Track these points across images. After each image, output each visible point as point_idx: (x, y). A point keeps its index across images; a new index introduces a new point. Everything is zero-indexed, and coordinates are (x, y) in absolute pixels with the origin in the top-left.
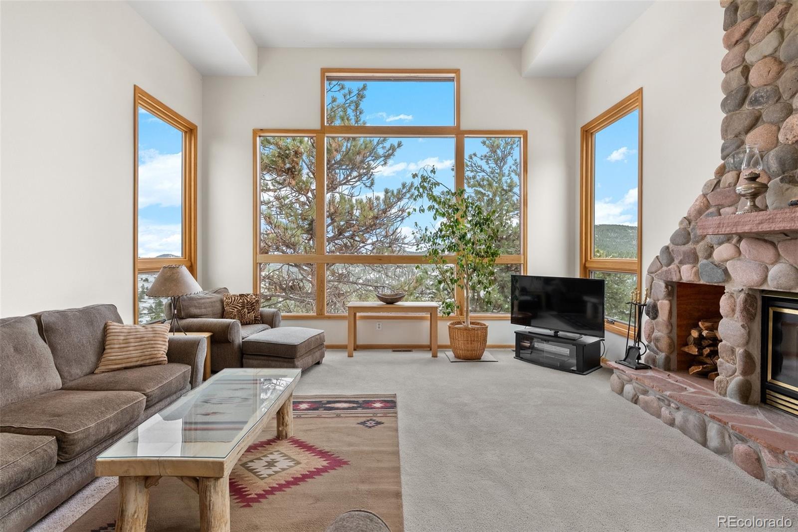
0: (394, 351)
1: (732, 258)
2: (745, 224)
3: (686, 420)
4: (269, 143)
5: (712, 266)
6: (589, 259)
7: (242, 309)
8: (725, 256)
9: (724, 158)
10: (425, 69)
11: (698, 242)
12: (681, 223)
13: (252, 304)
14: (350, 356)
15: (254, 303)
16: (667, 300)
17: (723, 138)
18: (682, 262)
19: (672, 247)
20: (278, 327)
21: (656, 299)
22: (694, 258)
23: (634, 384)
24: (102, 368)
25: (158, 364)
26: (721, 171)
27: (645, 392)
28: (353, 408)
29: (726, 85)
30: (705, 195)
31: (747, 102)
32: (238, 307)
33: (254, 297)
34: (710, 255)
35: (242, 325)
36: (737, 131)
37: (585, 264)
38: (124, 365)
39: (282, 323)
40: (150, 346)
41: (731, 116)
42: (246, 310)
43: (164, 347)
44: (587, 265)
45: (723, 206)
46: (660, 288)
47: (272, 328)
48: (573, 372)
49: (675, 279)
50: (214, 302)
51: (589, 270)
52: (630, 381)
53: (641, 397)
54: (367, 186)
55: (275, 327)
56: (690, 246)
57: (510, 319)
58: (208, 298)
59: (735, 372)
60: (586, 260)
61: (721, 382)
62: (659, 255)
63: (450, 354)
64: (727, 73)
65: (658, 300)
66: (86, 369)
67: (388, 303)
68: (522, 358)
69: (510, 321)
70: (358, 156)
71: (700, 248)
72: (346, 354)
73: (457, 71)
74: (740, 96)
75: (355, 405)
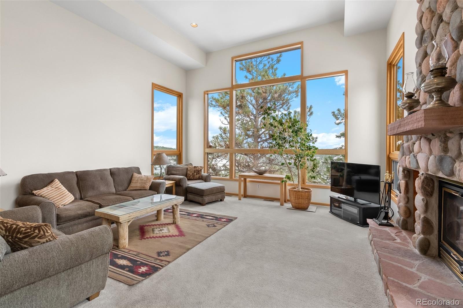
0: (264, 200)
1: (419, 152)
4: (227, 94)
5: (413, 157)
6: (392, 152)
8: (417, 150)
10: (282, 46)
11: (411, 140)
13: (198, 171)
14: (240, 199)
16: (404, 180)
18: (406, 155)
20: (209, 182)
22: (409, 151)
24: (129, 189)
25: (145, 190)
28: (213, 219)
32: (192, 172)
33: (200, 168)
35: (188, 180)
36: (419, 62)
37: (389, 155)
38: (135, 189)
39: (212, 180)
40: (144, 183)
41: (418, 52)
42: (195, 173)
43: (149, 184)
44: (391, 156)
46: (401, 172)
47: (205, 182)
48: (357, 224)
49: (405, 165)
50: (184, 169)
51: (392, 160)
54: (285, 110)
55: (207, 182)
57: (330, 188)
58: (181, 167)
59: (420, 231)
60: (390, 153)
61: (414, 238)
63: (290, 205)
65: (401, 180)
66: (124, 189)
67: (260, 174)
68: (333, 212)
69: (330, 190)
70: (275, 95)
71: (410, 144)
72: (238, 199)
73: (301, 43)
74: (420, 37)
75: (214, 218)
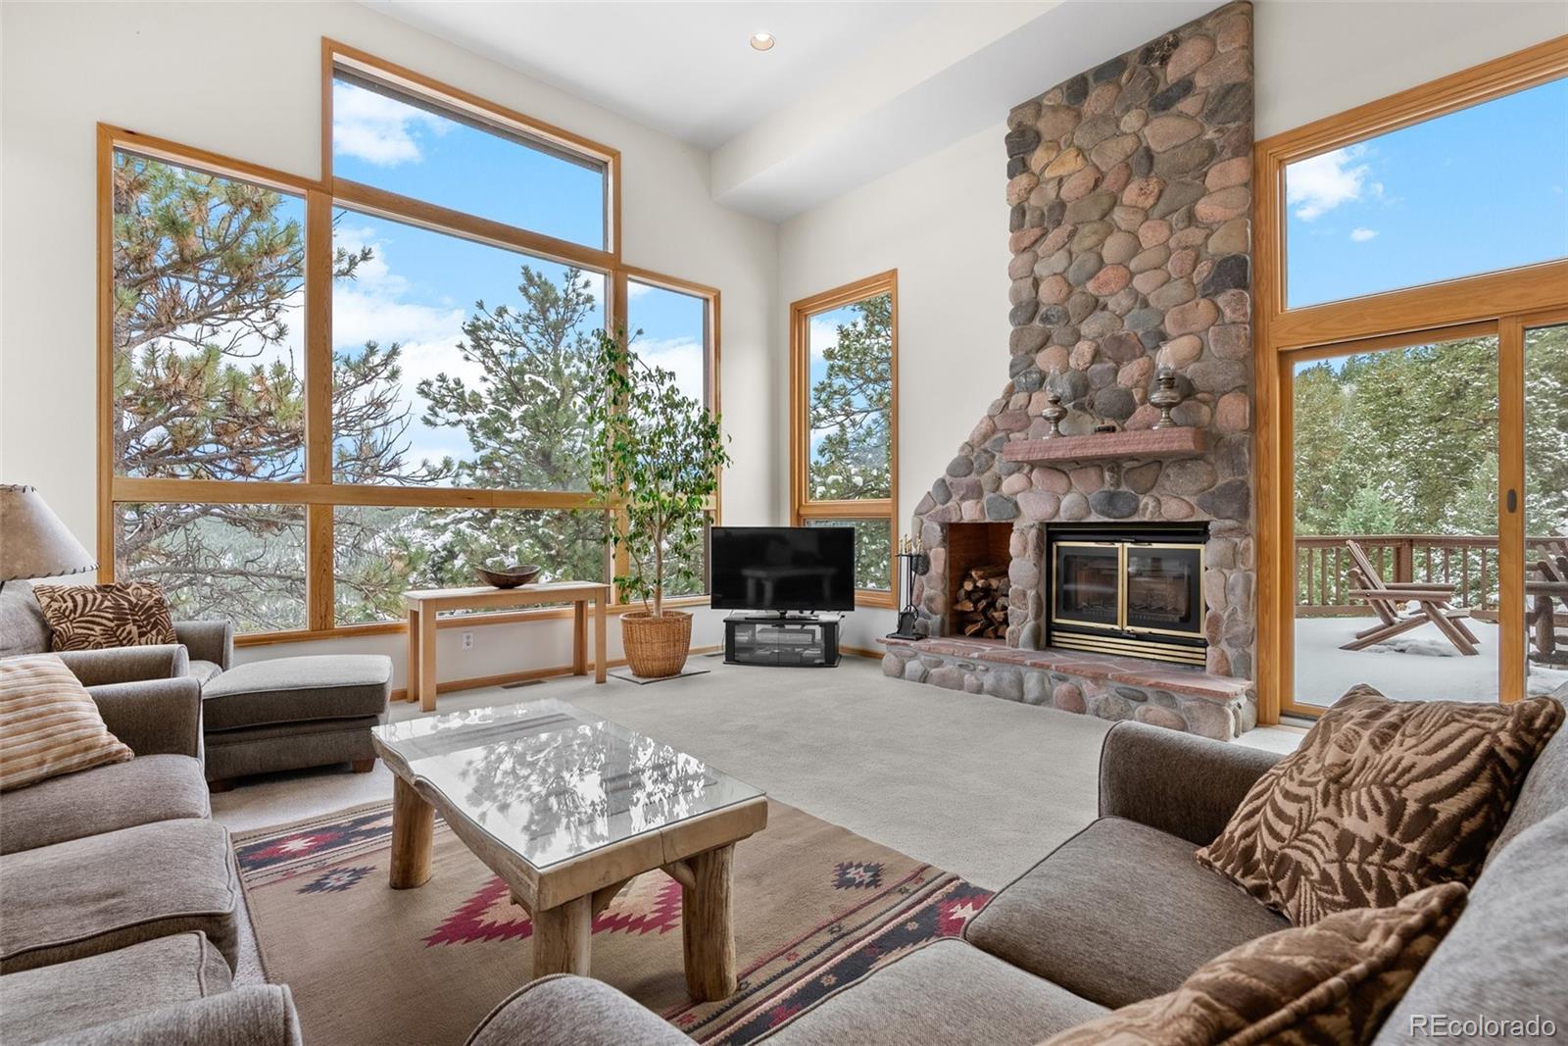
0: (506, 687)
1: (1023, 490)
2: (1057, 449)
3: (999, 680)
5: (1001, 500)
6: (804, 503)
7: (118, 626)
8: (1017, 488)
9: (1012, 377)
11: (983, 473)
12: (962, 449)
13: (147, 611)
14: (430, 708)
15: (151, 607)
16: (942, 547)
17: (1013, 351)
18: (963, 498)
19: (949, 480)
21: (927, 547)
22: (976, 492)
23: (923, 657)
26: (1010, 391)
27: (939, 664)
29: (1015, 294)
30: (991, 417)
31: (1037, 319)
32: (104, 621)
33: (146, 591)
34: (997, 488)
36: (1029, 348)
37: (799, 511)
41: (1022, 330)
44: (801, 512)
45: (1012, 431)
46: (935, 532)
47: (223, 667)
48: (820, 665)
49: (954, 520)
52: (914, 656)
53: (933, 671)
56: (973, 477)
59: (1026, 618)
60: (800, 505)
61: (1012, 633)
62: (931, 490)
63: (627, 672)
64: (1014, 280)
65: (930, 549)
67: (503, 587)
68: (738, 661)
71: (986, 479)
74: (1031, 308)
